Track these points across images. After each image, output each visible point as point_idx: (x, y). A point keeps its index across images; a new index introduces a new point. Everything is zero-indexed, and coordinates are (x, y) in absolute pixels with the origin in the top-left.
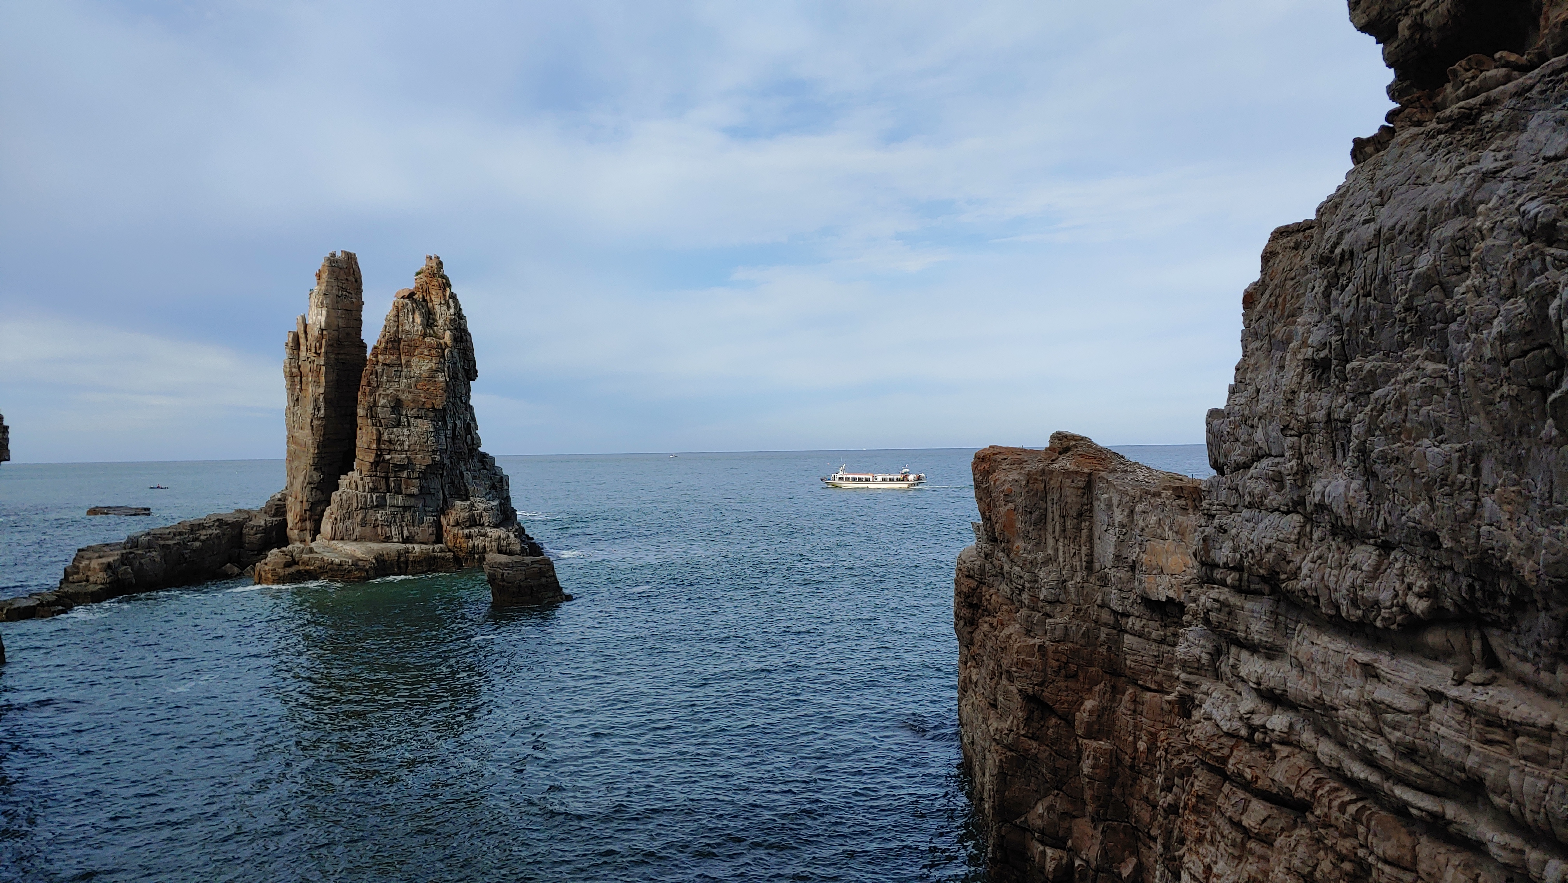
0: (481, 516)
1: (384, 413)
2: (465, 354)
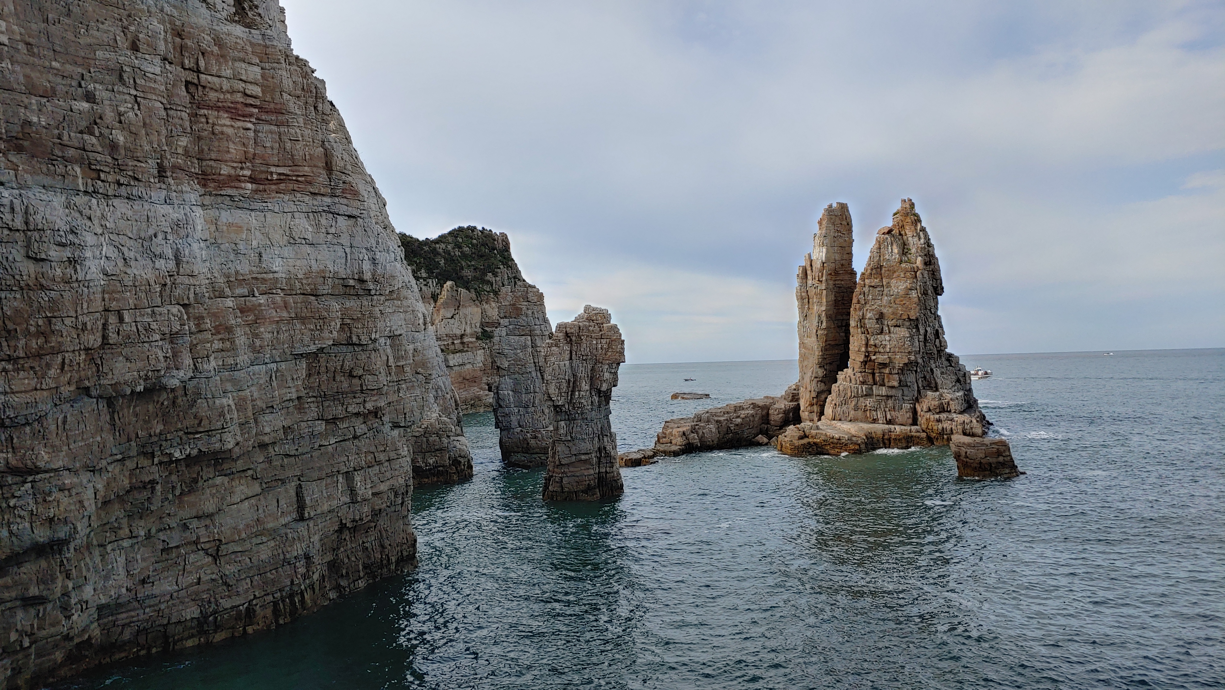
0: (948, 404)
1: (871, 324)
2: (933, 274)
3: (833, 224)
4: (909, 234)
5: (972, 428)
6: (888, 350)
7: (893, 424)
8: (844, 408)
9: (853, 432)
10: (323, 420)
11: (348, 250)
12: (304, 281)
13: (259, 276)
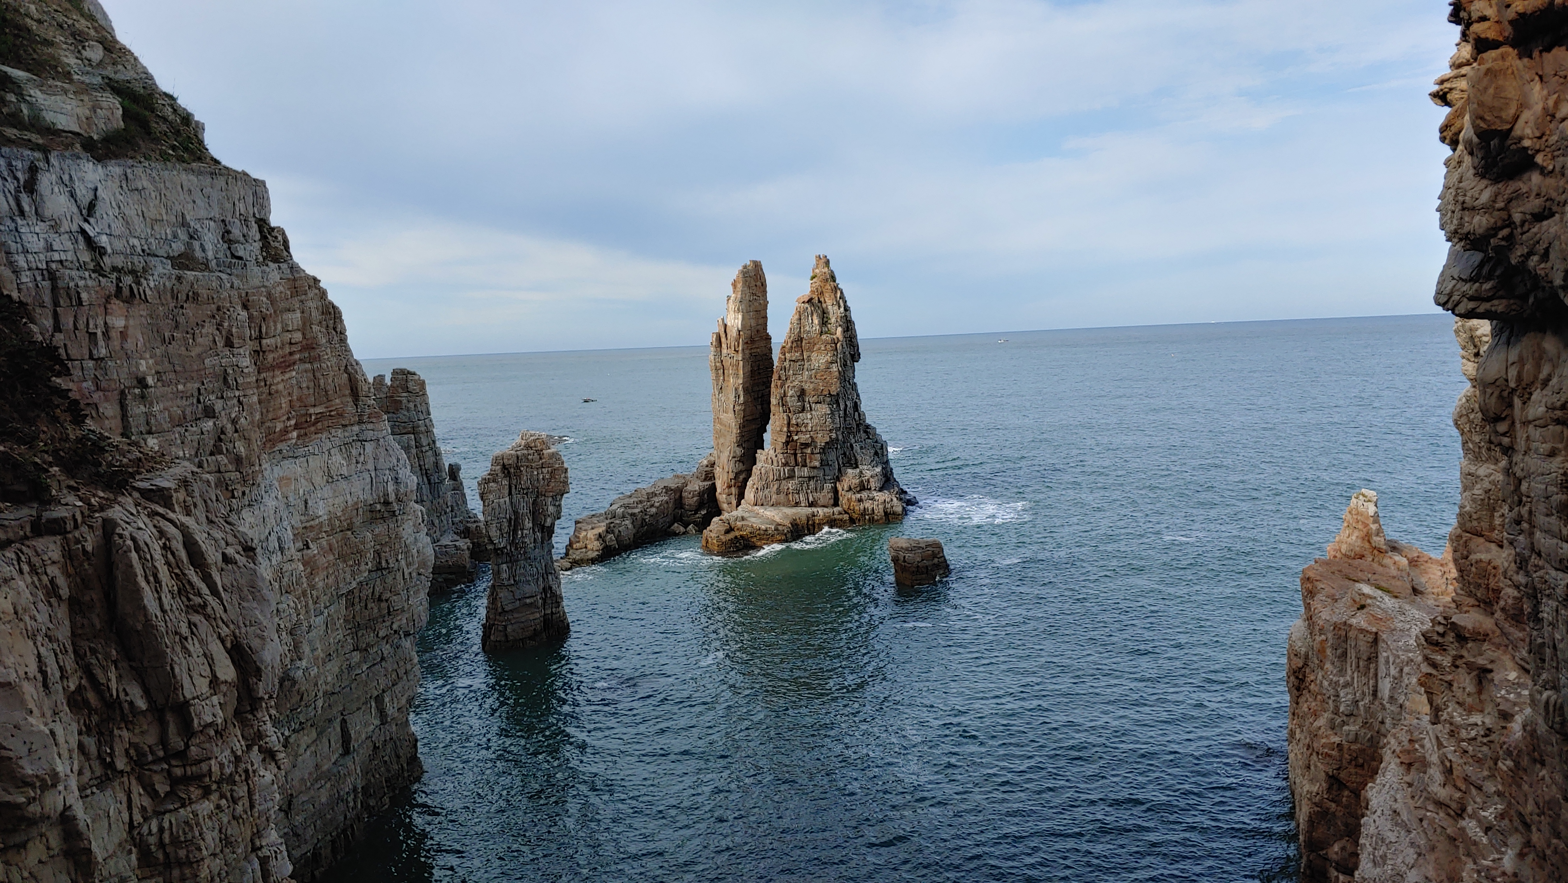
0: (869, 481)
1: (792, 401)
2: (851, 341)
3: (749, 287)
4: (829, 302)
5: (892, 507)
6: (810, 429)
7: (815, 506)
8: (766, 492)
9: (778, 519)
10: (357, 650)
11: (373, 475)
12: (342, 518)
13: (308, 524)
